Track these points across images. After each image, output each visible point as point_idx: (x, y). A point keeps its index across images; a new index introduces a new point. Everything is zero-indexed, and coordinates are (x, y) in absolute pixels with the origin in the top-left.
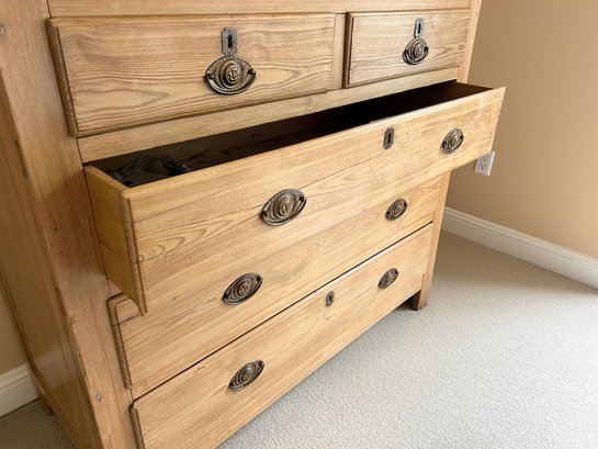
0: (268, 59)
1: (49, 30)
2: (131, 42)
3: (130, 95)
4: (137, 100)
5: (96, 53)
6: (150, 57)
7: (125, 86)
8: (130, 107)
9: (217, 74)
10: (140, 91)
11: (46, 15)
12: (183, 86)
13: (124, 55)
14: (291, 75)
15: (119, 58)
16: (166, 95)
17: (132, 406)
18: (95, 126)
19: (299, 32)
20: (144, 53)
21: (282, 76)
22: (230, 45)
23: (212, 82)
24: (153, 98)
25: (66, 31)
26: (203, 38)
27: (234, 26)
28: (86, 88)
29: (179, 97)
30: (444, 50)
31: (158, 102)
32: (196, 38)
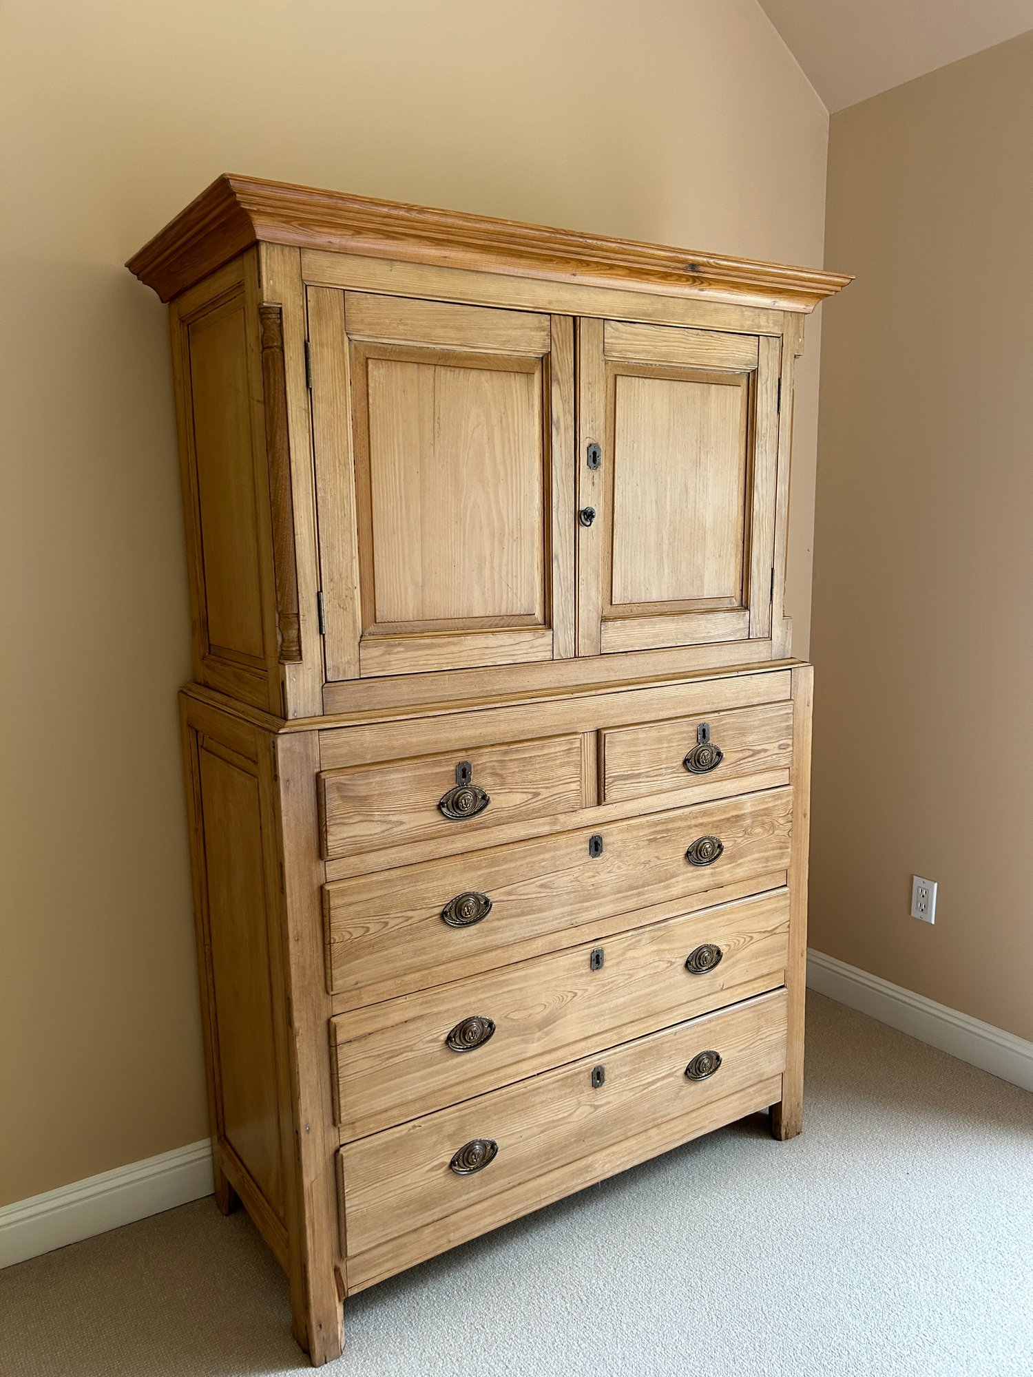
0: (502, 784)
1: (318, 779)
2: (377, 783)
3: (371, 825)
4: (376, 829)
5: (350, 794)
6: (391, 793)
7: (369, 818)
8: (371, 835)
9: (450, 803)
10: (380, 821)
11: (318, 770)
12: (417, 815)
13: (370, 793)
14: (530, 796)
15: (365, 797)
16: (402, 823)
17: (337, 1151)
18: (341, 852)
19: (539, 756)
20: (386, 791)
21: (518, 798)
22: (464, 776)
23: (444, 810)
24: (390, 826)
25: (330, 779)
26: (439, 773)
27: (469, 760)
28: (338, 821)
29: (413, 824)
30: (751, 753)
31: (395, 829)
32: (432, 774)
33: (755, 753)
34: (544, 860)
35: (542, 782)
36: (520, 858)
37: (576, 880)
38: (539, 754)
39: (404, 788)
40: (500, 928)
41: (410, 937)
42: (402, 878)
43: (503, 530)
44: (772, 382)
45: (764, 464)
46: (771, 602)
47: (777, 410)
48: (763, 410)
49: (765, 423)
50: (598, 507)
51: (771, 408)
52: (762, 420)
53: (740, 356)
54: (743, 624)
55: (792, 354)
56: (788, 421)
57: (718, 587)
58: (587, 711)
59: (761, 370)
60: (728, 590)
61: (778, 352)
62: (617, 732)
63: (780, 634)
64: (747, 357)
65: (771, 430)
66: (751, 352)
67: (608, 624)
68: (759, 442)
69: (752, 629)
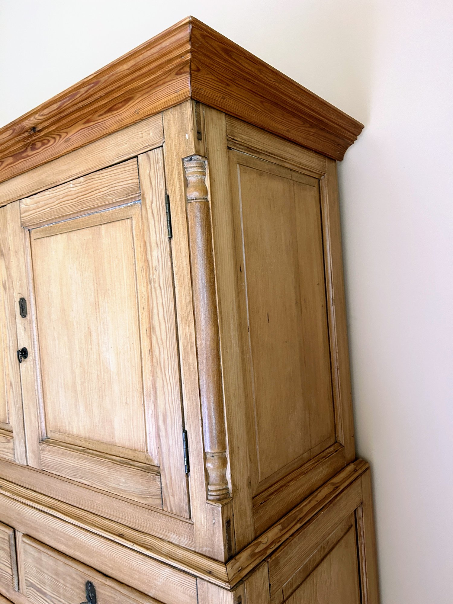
44: (158, 203)
45: (160, 301)
46: (187, 475)
47: (169, 235)
48: (152, 239)
49: (155, 253)
50: (29, 348)
51: (161, 234)
52: (151, 250)
53: (120, 187)
54: (154, 490)
55: (178, 160)
56: (184, 245)
57: (128, 438)
58: (19, 514)
59: (143, 194)
60: (139, 444)
61: (161, 165)
62: (28, 544)
63: (204, 522)
64: (127, 186)
65: (163, 260)
66: (131, 178)
67: (43, 446)
68: (151, 276)
69: (165, 499)
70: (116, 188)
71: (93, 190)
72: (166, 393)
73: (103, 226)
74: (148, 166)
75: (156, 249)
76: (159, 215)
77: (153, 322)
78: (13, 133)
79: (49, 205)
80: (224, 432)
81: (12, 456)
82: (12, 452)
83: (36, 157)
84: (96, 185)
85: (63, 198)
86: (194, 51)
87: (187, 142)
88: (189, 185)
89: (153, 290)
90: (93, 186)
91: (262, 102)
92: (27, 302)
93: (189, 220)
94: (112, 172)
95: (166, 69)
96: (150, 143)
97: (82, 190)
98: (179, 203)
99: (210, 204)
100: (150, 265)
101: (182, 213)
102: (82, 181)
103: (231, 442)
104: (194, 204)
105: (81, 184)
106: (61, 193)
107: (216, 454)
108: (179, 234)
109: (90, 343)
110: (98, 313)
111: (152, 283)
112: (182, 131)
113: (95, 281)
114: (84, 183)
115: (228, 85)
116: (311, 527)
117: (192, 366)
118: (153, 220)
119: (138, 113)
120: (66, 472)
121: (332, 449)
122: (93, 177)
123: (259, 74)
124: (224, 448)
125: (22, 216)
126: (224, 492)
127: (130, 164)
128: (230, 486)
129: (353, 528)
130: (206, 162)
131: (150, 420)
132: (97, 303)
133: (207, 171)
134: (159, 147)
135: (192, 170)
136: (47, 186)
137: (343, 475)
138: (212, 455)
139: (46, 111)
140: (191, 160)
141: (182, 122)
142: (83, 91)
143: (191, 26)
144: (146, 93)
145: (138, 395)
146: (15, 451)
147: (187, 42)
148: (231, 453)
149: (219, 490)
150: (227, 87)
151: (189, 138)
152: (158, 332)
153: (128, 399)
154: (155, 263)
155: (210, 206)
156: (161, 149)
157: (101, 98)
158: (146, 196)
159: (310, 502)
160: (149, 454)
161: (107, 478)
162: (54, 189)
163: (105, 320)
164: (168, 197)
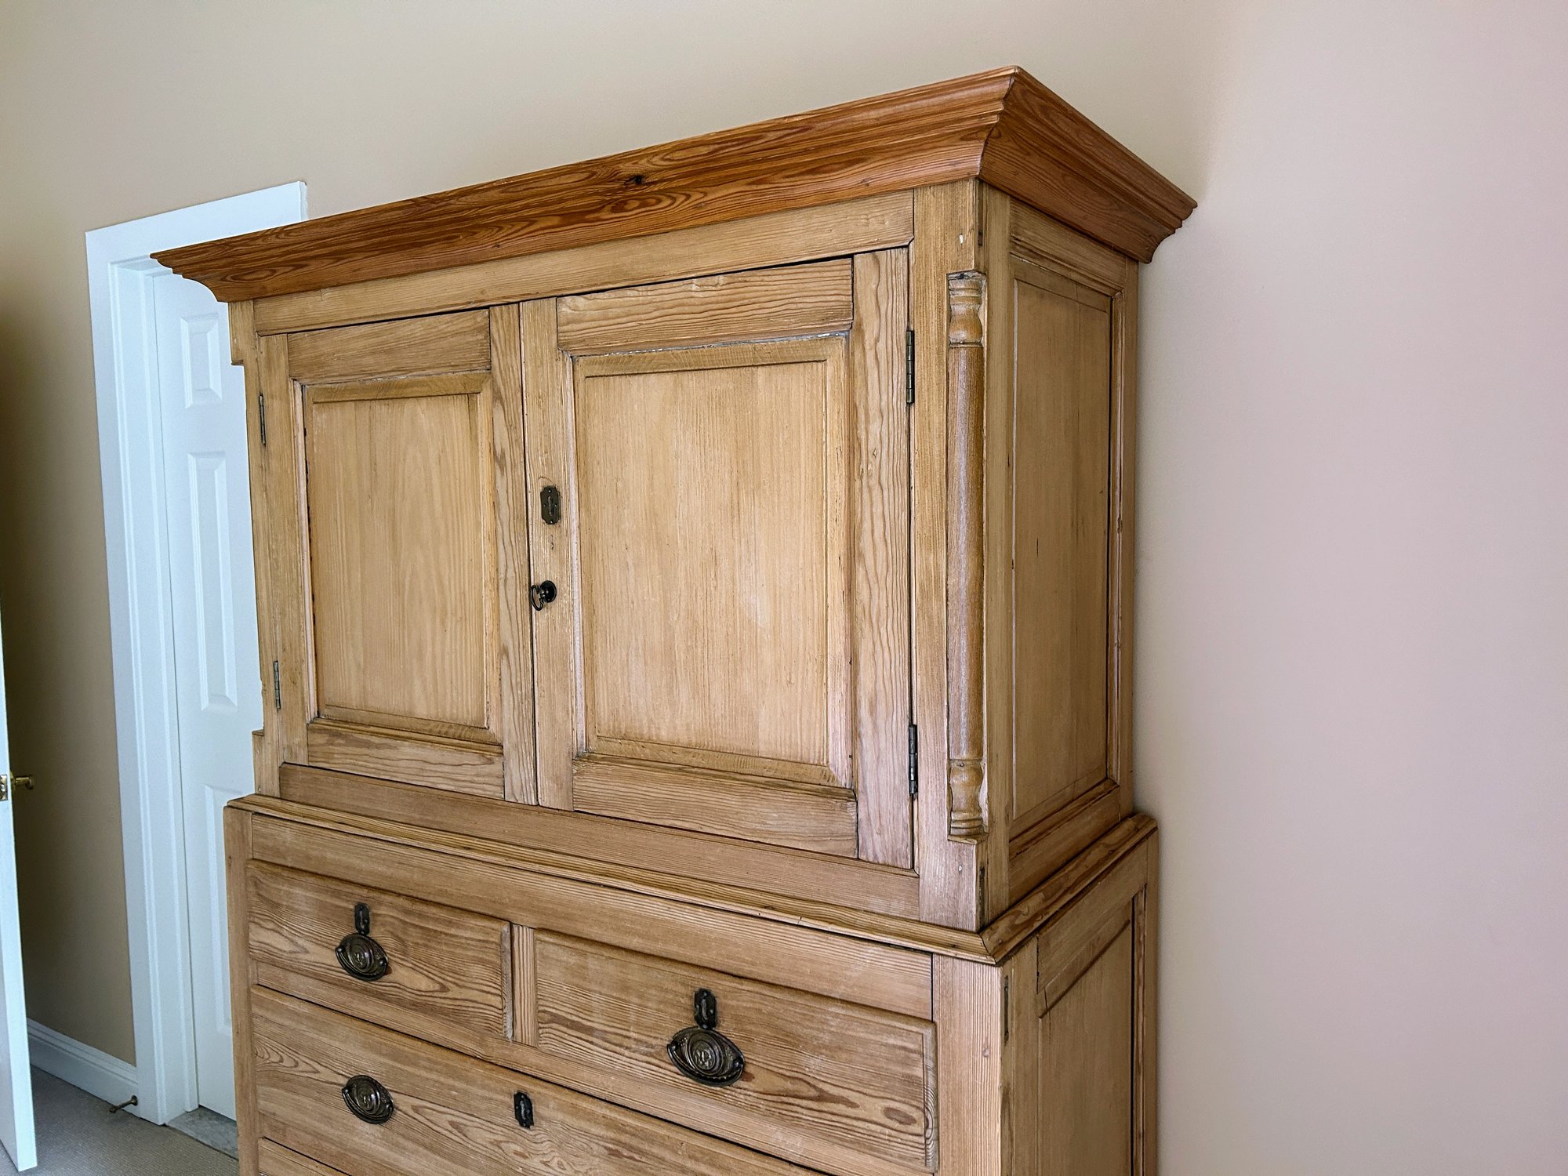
0: (405, 953)
5: (265, 894)
6: (297, 910)
7: (279, 929)
8: (281, 950)
9: (347, 950)
12: (319, 948)
14: (437, 987)
16: (307, 952)
19: (445, 934)
21: (423, 984)
22: (364, 922)
24: (296, 949)
27: (368, 903)
28: (256, 920)
29: (318, 959)
30: (813, 1093)
31: (301, 956)
32: (333, 905)
33: (822, 1097)
34: (453, 1088)
35: (451, 974)
36: (425, 1068)
37: (497, 1144)
38: (446, 931)
39: (308, 910)
40: (404, 1148)
41: (317, 1095)
42: (309, 1018)
43: (445, 607)
44: (890, 342)
45: (878, 510)
46: (913, 797)
47: (907, 399)
48: (870, 402)
49: (875, 427)
50: (562, 581)
51: (890, 395)
52: (867, 421)
53: (811, 305)
54: (844, 826)
55: (939, 275)
56: (937, 418)
57: (788, 742)
58: (523, 893)
59: (860, 325)
60: (812, 750)
61: (903, 278)
62: (553, 944)
63: (940, 871)
64: (824, 304)
65: (891, 440)
66: (836, 292)
67: (582, 766)
68: (863, 466)
69: (864, 840)
70: (800, 305)
71: (746, 301)
72: (880, 662)
73: (760, 368)
74: (875, 277)
75: (878, 420)
76: (890, 363)
77: (861, 545)
78: (588, 178)
79: (636, 317)
80: (981, 727)
81: (499, 789)
82: (499, 782)
83: (618, 224)
84: (753, 294)
85: (672, 308)
86: (1006, 114)
87: (960, 248)
88: (953, 318)
89: (865, 490)
90: (747, 295)
91: (1063, 176)
92: (563, 494)
93: (950, 378)
94: (792, 277)
95: (946, 130)
96: (884, 238)
97: (720, 298)
98: (934, 347)
99: (986, 353)
100: (863, 446)
101: (939, 363)
102: (722, 282)
103: (989, 745)
104: (962, 350)
105: (719, 287)
106: (666, 297)
107: (968, 763)
108: (929, 399)
109: (713, 576)
110: (735, 524)
111: (865, 478)
112: (953, 227)
113: (735, 467)
114: (724, 287)
115: (1028, 154)
116: (1085, 901)
117: (935, 620)
118: (876, 369)
119: (868, 185)
120: (637, 810)
121: (1102, 787)
122: (748, 279)
123: (1075, 137)
124: (980, 753)
125: (561, 329)
126: (977, 823)
127: (835, 268)
128: (985, 815)
129: (1130, 926)
130: (984, 282)
131: (837, 710)
132: (736, 506)
133: (985, 297)
134: (902, 247)
135: (963, 294)
136: (633, 279)
137: (1118, 834)
138: (961, 762)
139: (678, 155)
140: (962, 277)
141: (954, 213)
142: (772, 135)
143: (1013, 81)
144: (894, 157)
145: (816, 668)
146: (507, 779)
147: (999, 99)
148: (990, 762)
149: (969, 820)
150: (1027, 158)
151: (965, 241)
152: (869, 562)
153: (793, 675)
154: (873, 443)
155: (985, 356)
156: (905, 251)
157: (806, 151)
158: (864, 327)
159: (1077, 867)
160: (832, 769)
161: (737, 813)
162: (650, 287)
163: (753, 537)
164: (911, 335)
